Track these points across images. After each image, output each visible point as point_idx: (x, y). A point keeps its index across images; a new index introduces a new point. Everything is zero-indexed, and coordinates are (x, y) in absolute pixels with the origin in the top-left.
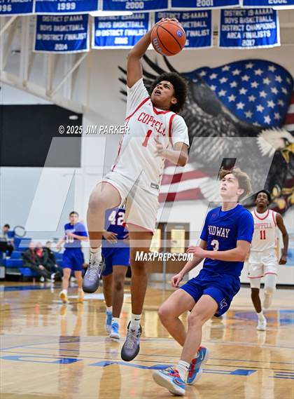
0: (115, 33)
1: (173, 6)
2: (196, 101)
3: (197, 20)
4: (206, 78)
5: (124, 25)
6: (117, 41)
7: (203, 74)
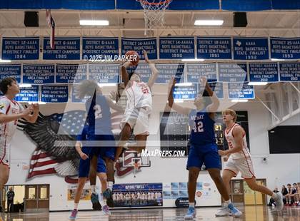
0: (22, 95)
1: (57, 82)
2: (52, 129)
3: (61, 90)
4: (57, 118)
5: (26, 92)
6: (23, 99)
7: (55, 116)
